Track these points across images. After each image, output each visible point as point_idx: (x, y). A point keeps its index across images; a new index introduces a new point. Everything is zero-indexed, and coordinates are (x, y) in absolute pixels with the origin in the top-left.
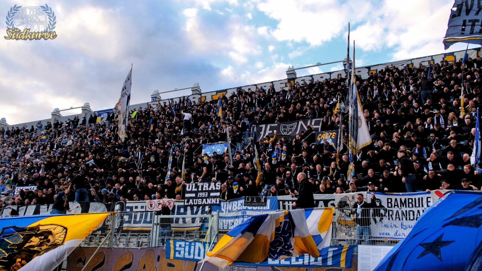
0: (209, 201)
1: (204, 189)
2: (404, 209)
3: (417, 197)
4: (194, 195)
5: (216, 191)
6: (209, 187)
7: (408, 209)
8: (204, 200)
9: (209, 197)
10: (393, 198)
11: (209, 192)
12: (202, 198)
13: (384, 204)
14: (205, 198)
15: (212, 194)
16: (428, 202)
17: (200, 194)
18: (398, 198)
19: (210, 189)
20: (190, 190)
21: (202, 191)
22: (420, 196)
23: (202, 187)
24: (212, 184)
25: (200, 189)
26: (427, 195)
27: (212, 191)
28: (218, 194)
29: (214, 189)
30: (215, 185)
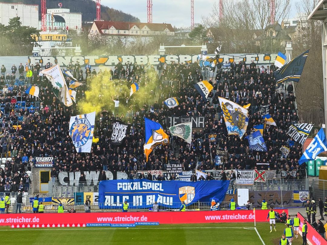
0: (177, 171)
1: (175, 167)
2: (246, 175)
3: (250, 171)
4: (170, 169)
5: (180, 168)
6: (177, 166)
7: (247, 175)
8: (175, 171)
9: (177, 170)
10: (243, 171)
11: (177, 168)
12: (174, 170)
13: (240, 174)
14: (175, 170)
15: (178, 169)
16: (253, 173)
17: (173, 169)
18: (245, 171)
19: (177, 167)
20: (168, 167)
21: (174, 168)
22: (251, 171)
23: (174, 166)
24: (178, 165)
25: (173, 167)
26: (253, 171)
27: (178, 168)
28: (181, 169)
29: (179, 167)
30: (179, 165)
